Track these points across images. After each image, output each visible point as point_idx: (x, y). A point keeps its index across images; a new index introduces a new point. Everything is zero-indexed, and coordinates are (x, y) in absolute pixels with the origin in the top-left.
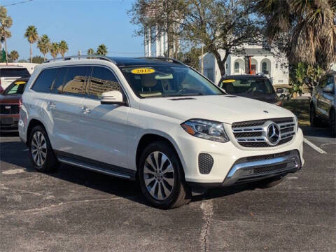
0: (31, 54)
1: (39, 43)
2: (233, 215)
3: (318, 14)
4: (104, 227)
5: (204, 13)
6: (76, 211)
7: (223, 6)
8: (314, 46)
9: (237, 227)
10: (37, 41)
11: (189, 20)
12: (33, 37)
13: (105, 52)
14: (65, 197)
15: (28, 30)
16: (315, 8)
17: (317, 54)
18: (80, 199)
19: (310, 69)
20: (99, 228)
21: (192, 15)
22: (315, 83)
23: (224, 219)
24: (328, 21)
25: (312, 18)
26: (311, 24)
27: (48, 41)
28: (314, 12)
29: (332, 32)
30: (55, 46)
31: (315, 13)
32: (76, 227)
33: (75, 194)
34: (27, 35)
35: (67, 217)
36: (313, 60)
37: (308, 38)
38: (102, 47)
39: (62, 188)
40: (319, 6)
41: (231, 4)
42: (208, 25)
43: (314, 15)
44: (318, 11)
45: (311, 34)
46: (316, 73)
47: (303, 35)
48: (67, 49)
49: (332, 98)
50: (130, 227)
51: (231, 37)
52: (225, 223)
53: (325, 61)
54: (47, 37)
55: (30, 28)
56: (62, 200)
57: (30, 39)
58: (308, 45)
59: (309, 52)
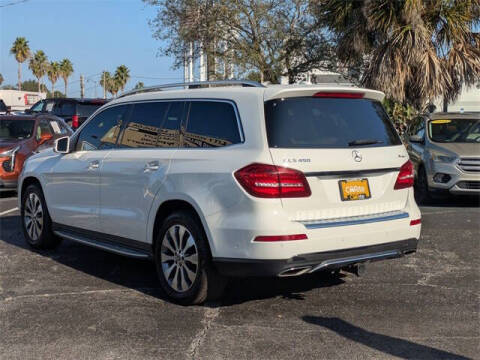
0: (19, 77)
1: (32, 61)
2: (244, 317)
3: (407, 32)
4: (59, 333)
5: (258, 25)
6: (27, 309)
7: (286, 17)
8: (402, 76)
9: (245, 334)
10: (28, 59)
11: (237, 36)
12: (23, 53)
13: (127, 76)
14: (16, 290)
15: (16, 43)
16: (403, 23)
17: (407, 87)
18: (38, 292)
19: (397, 108)
20: (51, 335)
21: (241, 28)
22: (405, 128)
23: (230, 323)
24: (420, 42)
25: (398, 38)
26: (397, 45)
27: (44, 59)
28: (402, 30)
29: (427, 58)
30: (54, 67)
31: (404, 31)
32: (20, 334)
33: (34, 284)
34: (14, 51)
35: (11, 319)
36: (402, 96)
37: (394, 66)
38: (122, 69)
39: (18, 276)
40: (408, 21)
41: (297, 13)
42: (264, 43)
43: (402, 34)
44: (408, 28)
45: (398, 59)
46: (406, 114)
47: (387, 62)
48: (72, 70)
49: (422, 150)
50: (97, 333)
51: (296, 60)
52: (229, 328)
53: (418, 97)
54: (42, 54)
55: (19, 42)
56: (12, 294)
57: (19, 56)
58: (394, 74)
59: (395, 84)
